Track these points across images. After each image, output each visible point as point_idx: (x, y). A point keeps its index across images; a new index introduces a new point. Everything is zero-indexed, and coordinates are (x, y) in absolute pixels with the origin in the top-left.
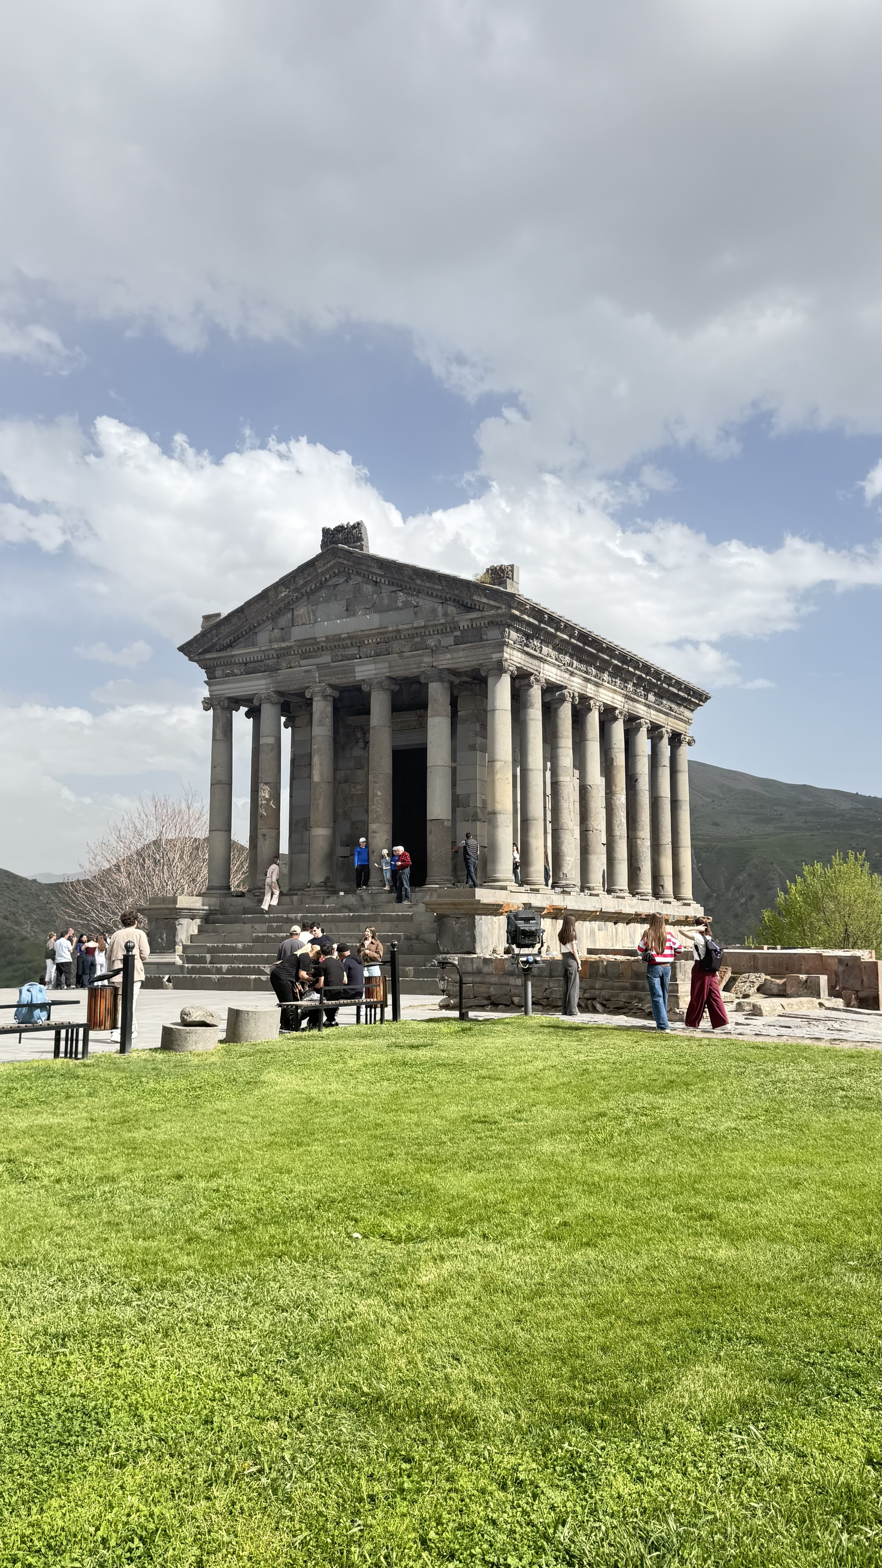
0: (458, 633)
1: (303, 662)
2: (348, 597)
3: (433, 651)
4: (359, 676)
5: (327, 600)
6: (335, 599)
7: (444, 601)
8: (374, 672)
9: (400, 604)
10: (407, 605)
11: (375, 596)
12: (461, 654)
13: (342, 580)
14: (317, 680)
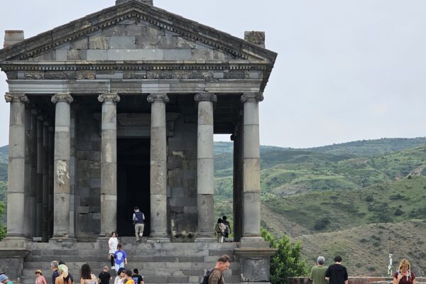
0: (227, 71)
1: (97, 76)
2: (136, 34)
3: (207, 81)
4: (144, 91)
5: (119, 35)
6: (126, 35)
7: (216, 48)
8: (157, 89)
9: (180, 46)
10: (185, 47)
11: (160, 37)
12: (227, 85)
13: (131, 22)
14: (109, 90)
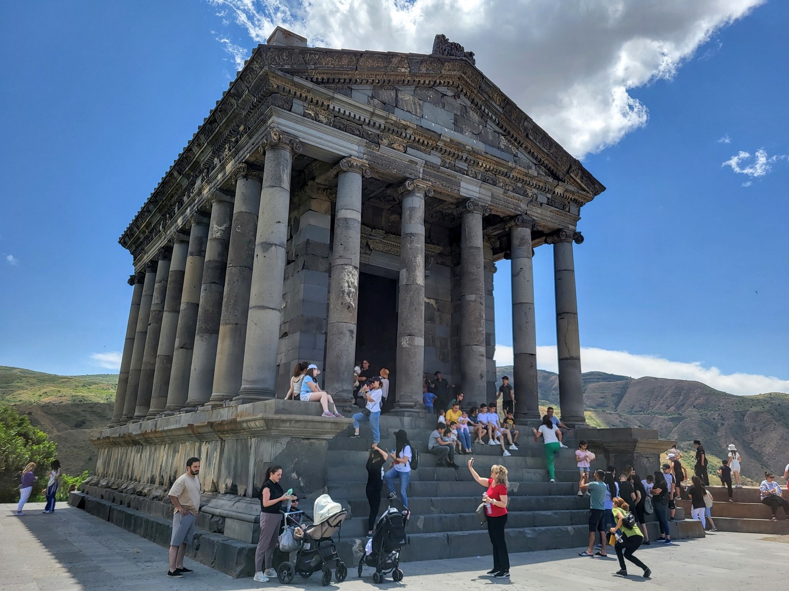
0: (550, 196)
1: (409, 149)
2: (455, 112)
3: (531, 202)
5: (435, 104)
6: (443, 107)
7: (539, 164)
9: (503, 147)
10: (506, 150)
11: (481, 126)
12: (550, 214)
13: (450, 93)
14: (421, 176)
